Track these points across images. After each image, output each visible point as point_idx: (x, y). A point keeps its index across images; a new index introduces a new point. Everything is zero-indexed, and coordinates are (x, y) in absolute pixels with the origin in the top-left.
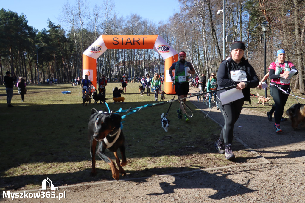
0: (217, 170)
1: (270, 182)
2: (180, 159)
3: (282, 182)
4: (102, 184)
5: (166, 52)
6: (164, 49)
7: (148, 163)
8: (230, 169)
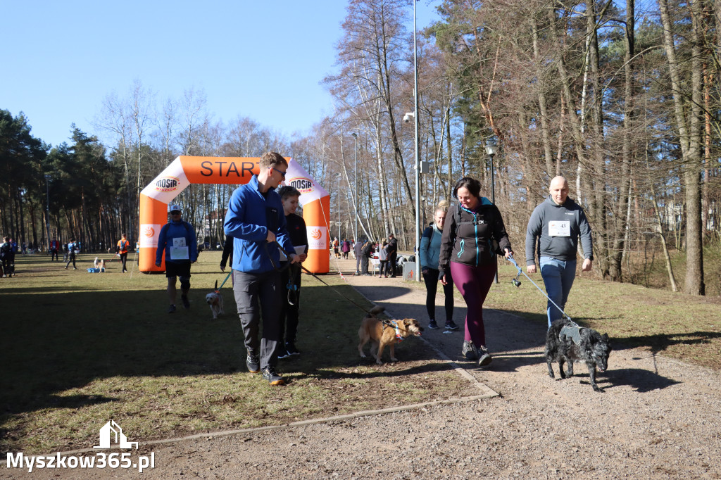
0: (401, 411)
1: (496, 428)
2: (331, 392)
3: (518, 428)
4: (178, 442)
5: (307, 191)
6: (302, 185)
7: (268, 401)
8: (424, 409)
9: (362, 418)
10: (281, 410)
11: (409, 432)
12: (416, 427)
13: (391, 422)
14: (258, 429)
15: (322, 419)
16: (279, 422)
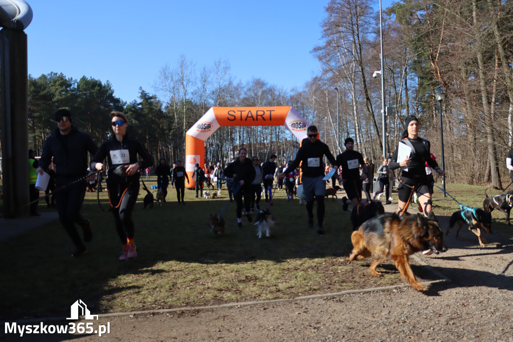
0: (377, 291)
1: (451, 307)
4: (216, 308)
5: (302, 130)
6: (299, 126)
7: (279, 281)
8: (394, 290)
9: (348, 295)
10: (289, 288)
11: (384, 307)
12: (389, 304)
13: (370, 299)
14: (272, 301)
15: (319, 295)
16: (288, 296)
